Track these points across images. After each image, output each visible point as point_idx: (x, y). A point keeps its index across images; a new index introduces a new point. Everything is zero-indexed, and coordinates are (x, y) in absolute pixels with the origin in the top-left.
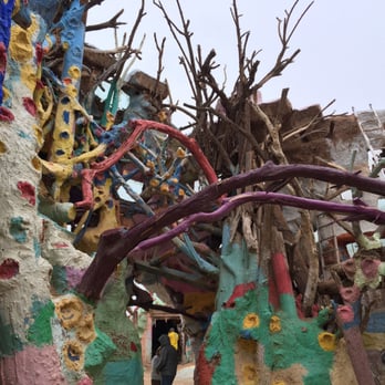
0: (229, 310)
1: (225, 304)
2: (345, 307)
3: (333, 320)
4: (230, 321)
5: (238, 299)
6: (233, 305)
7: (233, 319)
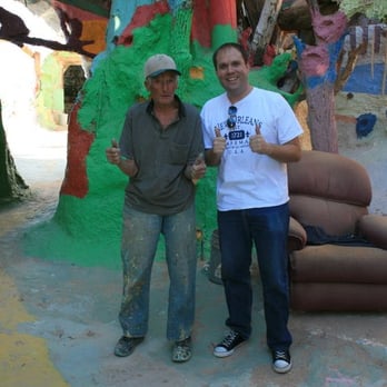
0: (123, 50)
1: (116, 39)
2: (317, 50)
3: (294, 70)
4: (123, 68)
5: (137, 31)
6: (129, 40)
7: (128, 65)
